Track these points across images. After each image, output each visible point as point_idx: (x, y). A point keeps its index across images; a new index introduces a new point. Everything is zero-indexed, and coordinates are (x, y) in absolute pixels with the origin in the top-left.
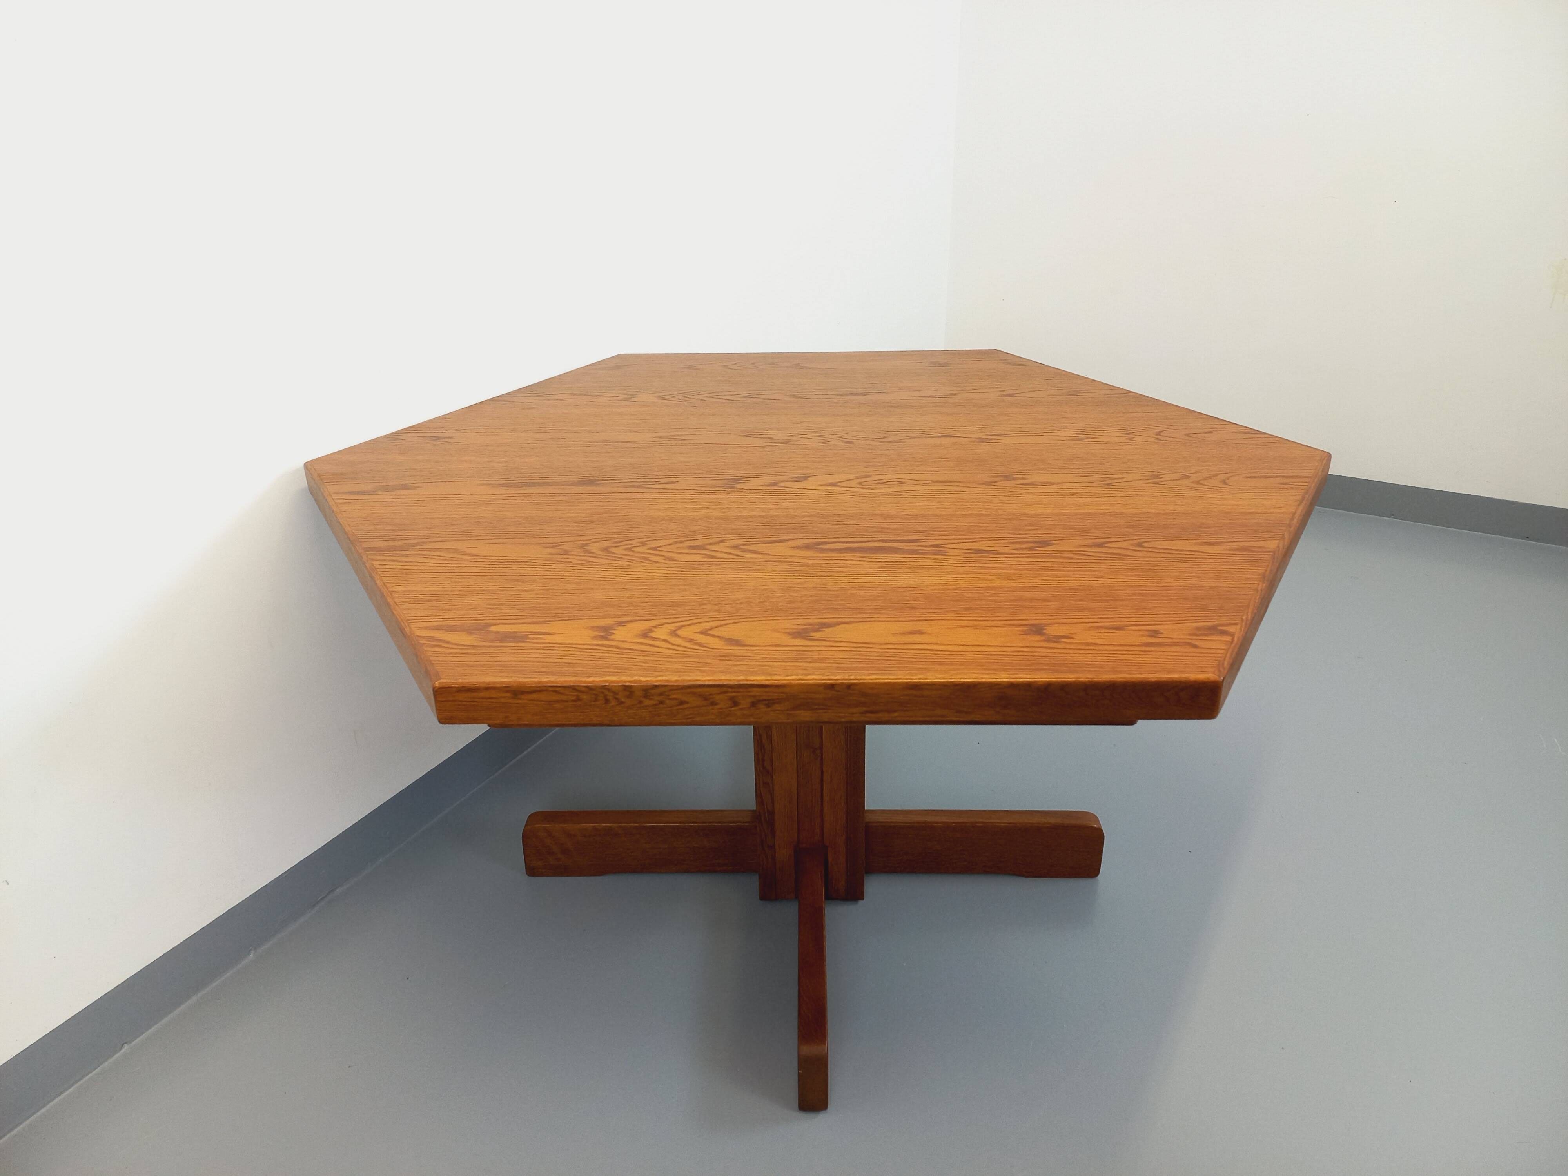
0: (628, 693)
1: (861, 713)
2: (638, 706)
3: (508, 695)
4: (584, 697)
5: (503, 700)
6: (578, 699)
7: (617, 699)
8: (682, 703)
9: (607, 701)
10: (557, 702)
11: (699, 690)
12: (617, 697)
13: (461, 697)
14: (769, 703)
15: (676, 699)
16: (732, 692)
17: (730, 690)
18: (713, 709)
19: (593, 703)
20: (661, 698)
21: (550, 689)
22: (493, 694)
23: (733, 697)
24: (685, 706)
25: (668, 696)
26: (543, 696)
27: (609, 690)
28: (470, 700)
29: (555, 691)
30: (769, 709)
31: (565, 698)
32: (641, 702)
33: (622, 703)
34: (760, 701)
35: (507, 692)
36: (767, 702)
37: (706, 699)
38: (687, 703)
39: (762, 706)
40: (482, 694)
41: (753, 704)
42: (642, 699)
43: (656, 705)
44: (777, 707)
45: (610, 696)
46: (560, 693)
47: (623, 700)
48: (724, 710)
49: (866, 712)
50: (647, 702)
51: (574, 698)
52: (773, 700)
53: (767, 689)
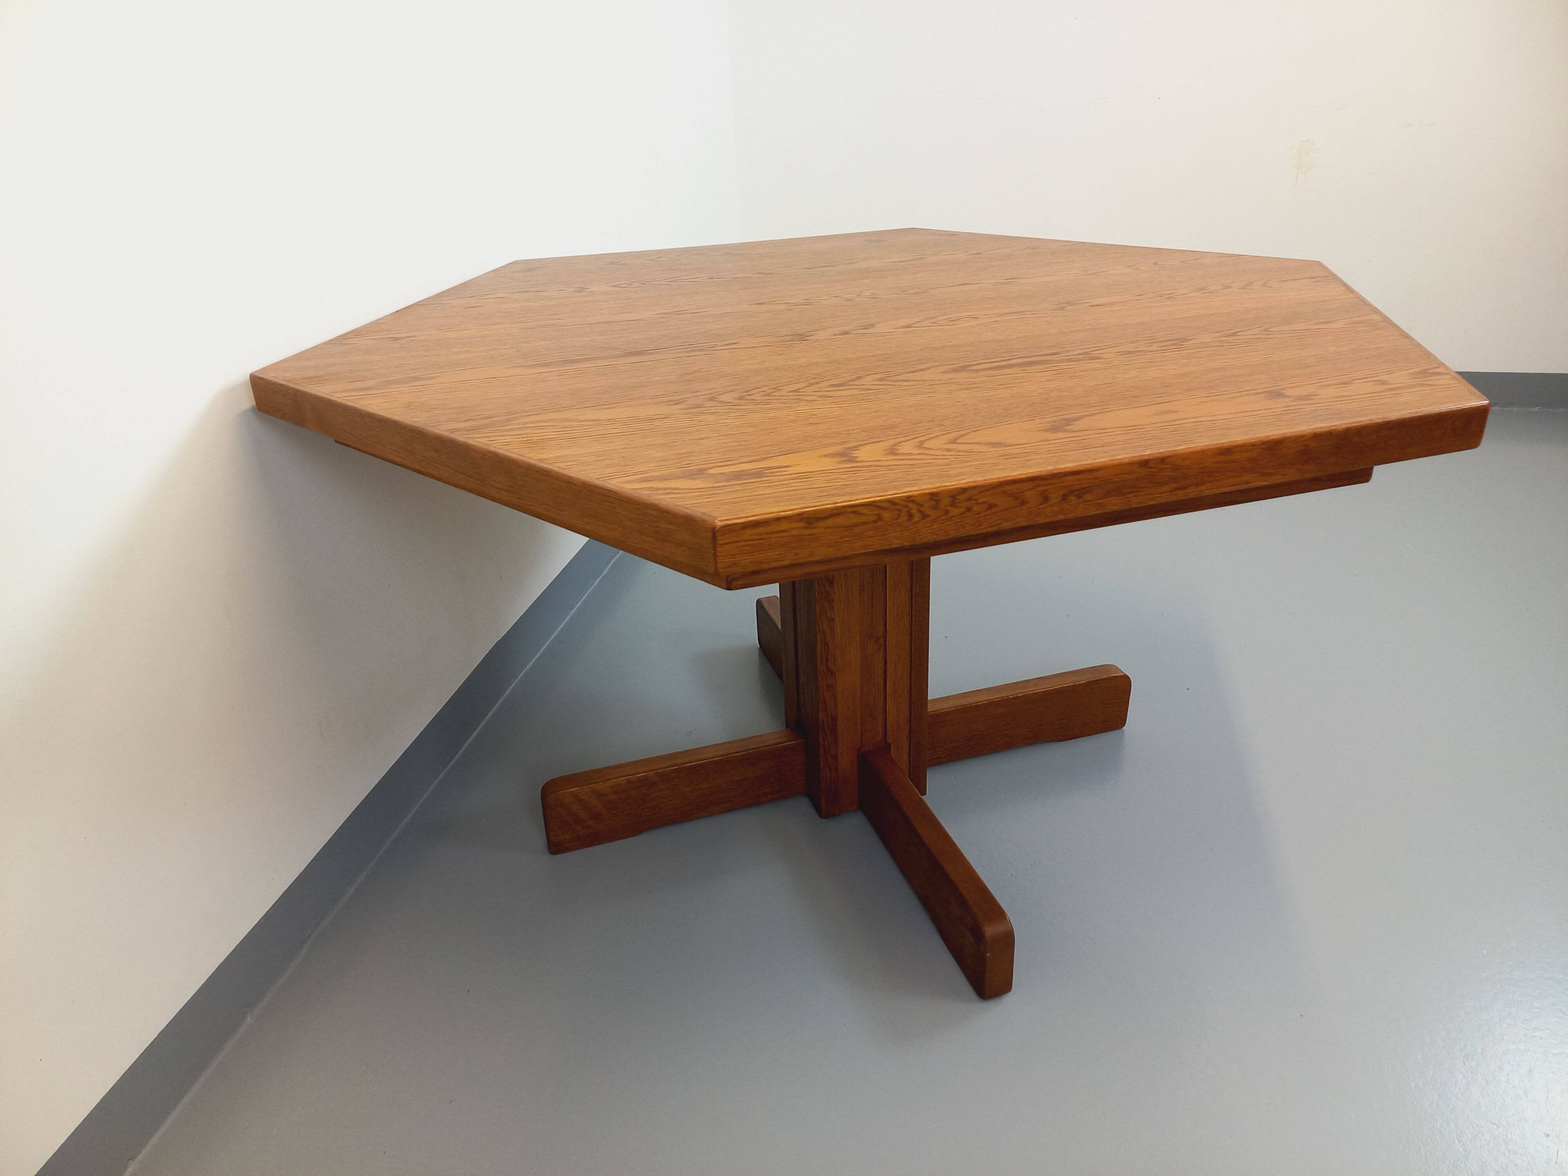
0: (934, 503)
1: (1171, 491)
2: (944, 518)
3: (801, 524)
4: (886, 515)
5: (795, 532)
6: (880, 518)
7: (921, 512)
8: (991, 506)
9: (911, 516)
10: (856, 525)
11: (1008, 488)
12: (922, 509)
13: (748, 534)
14: (1081, 493)
15: (984, 503)
16: (1045, 485)
17: (1042, 483)
18: (1022, 510)
19: (896, 522)
20: (969, 504)
21: (849, 510)
22: (784, 526)
23: (1044, 491)
24: (994, 510)
25: (976, 500)
26: (840, 521)
27: (913, 501)
28: (757, 537)
29: (855, 512)
30: (1080, 501)
31: (865, 519)
32: (947, 512)
33: (927, 516)
34: (1071, 492)
35: (800, 521)
36: (1078, 492)
37: (1016, 498)
38: (996, 506)
39: (1073, 498)
40: (770, 529)
41: (1064, 497)
42: (949, 508)
43: (962, 514)
44: (1088, 497)
45: (914, 509)
46: (860, 514)
47: (929, 513)
48: (1034, 509)
49: (1177, 489)
50: (955, 511)
51: (874, 518)
52: (1083, 489)
53: (1080, 476)
